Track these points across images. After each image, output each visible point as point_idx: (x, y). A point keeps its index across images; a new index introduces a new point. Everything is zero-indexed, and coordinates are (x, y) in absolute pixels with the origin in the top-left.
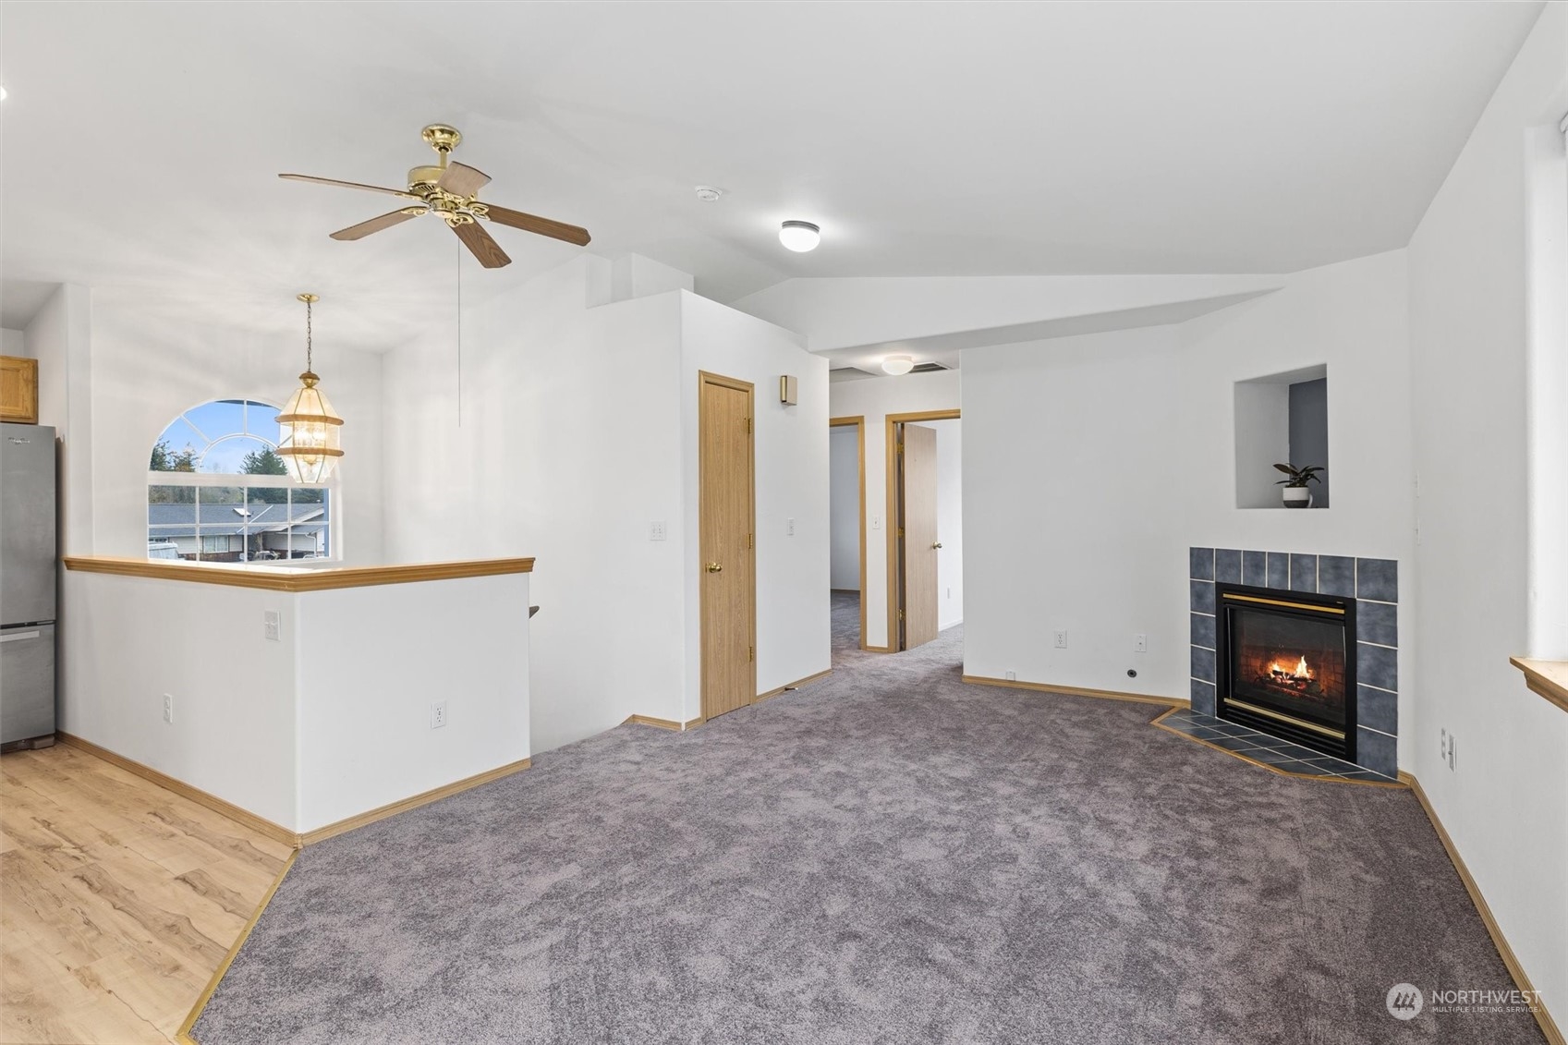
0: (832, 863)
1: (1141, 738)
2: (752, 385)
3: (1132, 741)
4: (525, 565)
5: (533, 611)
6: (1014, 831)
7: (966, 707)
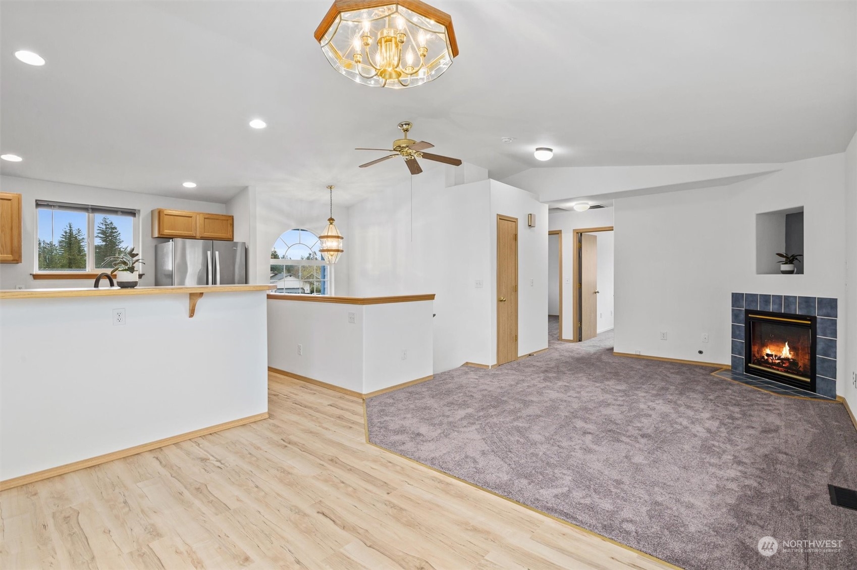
0: (573, 413)
1: (706, 379)
2: (517, 219)
3: (701, 380)
4: (431, 297)
5: (434, 315)
6: (649, 407)
7: (617, 365)
